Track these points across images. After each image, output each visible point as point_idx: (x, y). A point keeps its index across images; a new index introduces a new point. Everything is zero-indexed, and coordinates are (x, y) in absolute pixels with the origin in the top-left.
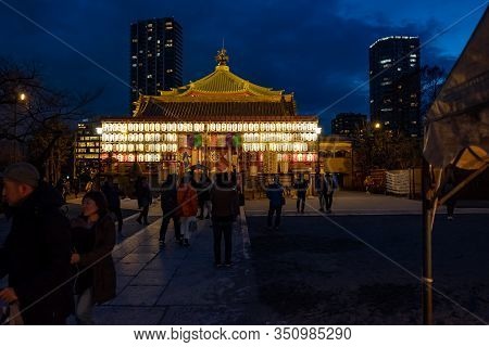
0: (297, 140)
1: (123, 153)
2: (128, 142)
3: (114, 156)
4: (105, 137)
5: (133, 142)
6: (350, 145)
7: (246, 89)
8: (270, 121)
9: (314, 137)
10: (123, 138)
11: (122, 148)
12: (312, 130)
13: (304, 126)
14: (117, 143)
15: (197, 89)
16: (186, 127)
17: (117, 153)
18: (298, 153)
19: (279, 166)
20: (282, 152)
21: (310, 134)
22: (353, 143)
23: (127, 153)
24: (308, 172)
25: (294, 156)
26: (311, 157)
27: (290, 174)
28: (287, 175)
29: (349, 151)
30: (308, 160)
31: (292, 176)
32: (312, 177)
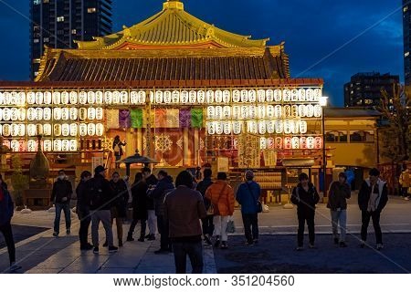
0: (290, 115)
1: (19, 138)
2: (27, 122)
5: (36, 122)
6: (372, 123)
7: (210, 38)
8: (248, 87)
9: (317, 111)
10: (19, 114)
11: (18, 130)
12: (314, 100)
13: (300, 94)
15: (133, 38)
16: (117, 97)
17: (10, 138)
18: (291, 135)
19: (262, 157)
20: (267, 135)
21: (310, 106)
22: (377, 120)
23: (26, 138)
24: (308, 166)
25: (286, 141)
26: (311, 143)
27: (280, 168)
28: (275, 170)
29: (371, 132)
30: (308, 146)
31: (283, 171)
32: (315, 174)
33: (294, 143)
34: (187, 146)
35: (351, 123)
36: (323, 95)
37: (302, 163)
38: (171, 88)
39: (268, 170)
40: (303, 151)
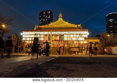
1: (28, 41)
2: (30, 38)
3: (26, 42)
4: (23, 36)
5: (31, 38)
6: (99, 40)
7: (67, 24)
9: (87, 36)
10: (28, 36)
11: (28, 39)
14: (27, 38)
17: (27, 41)
18: (81, 41)
19: (75, 45)
20: (76, 41)
21: (85, 35)
22: (100, 40)
23: (29, 41)
24: (84, 47)
25: (80, 42)
26: (85, 42)
27: (78, 47)
28: (78, 48)
29: (99, 42)
30: (85, 43)
31: (79, 48)
32: (86, 49)
33: (82, 42)
34: (61, 44)
35: (95, 40)
36: (88, 32)
37: (83, 46)
38: (57, 31)
39: (76, 47)
40: (84, 44)
